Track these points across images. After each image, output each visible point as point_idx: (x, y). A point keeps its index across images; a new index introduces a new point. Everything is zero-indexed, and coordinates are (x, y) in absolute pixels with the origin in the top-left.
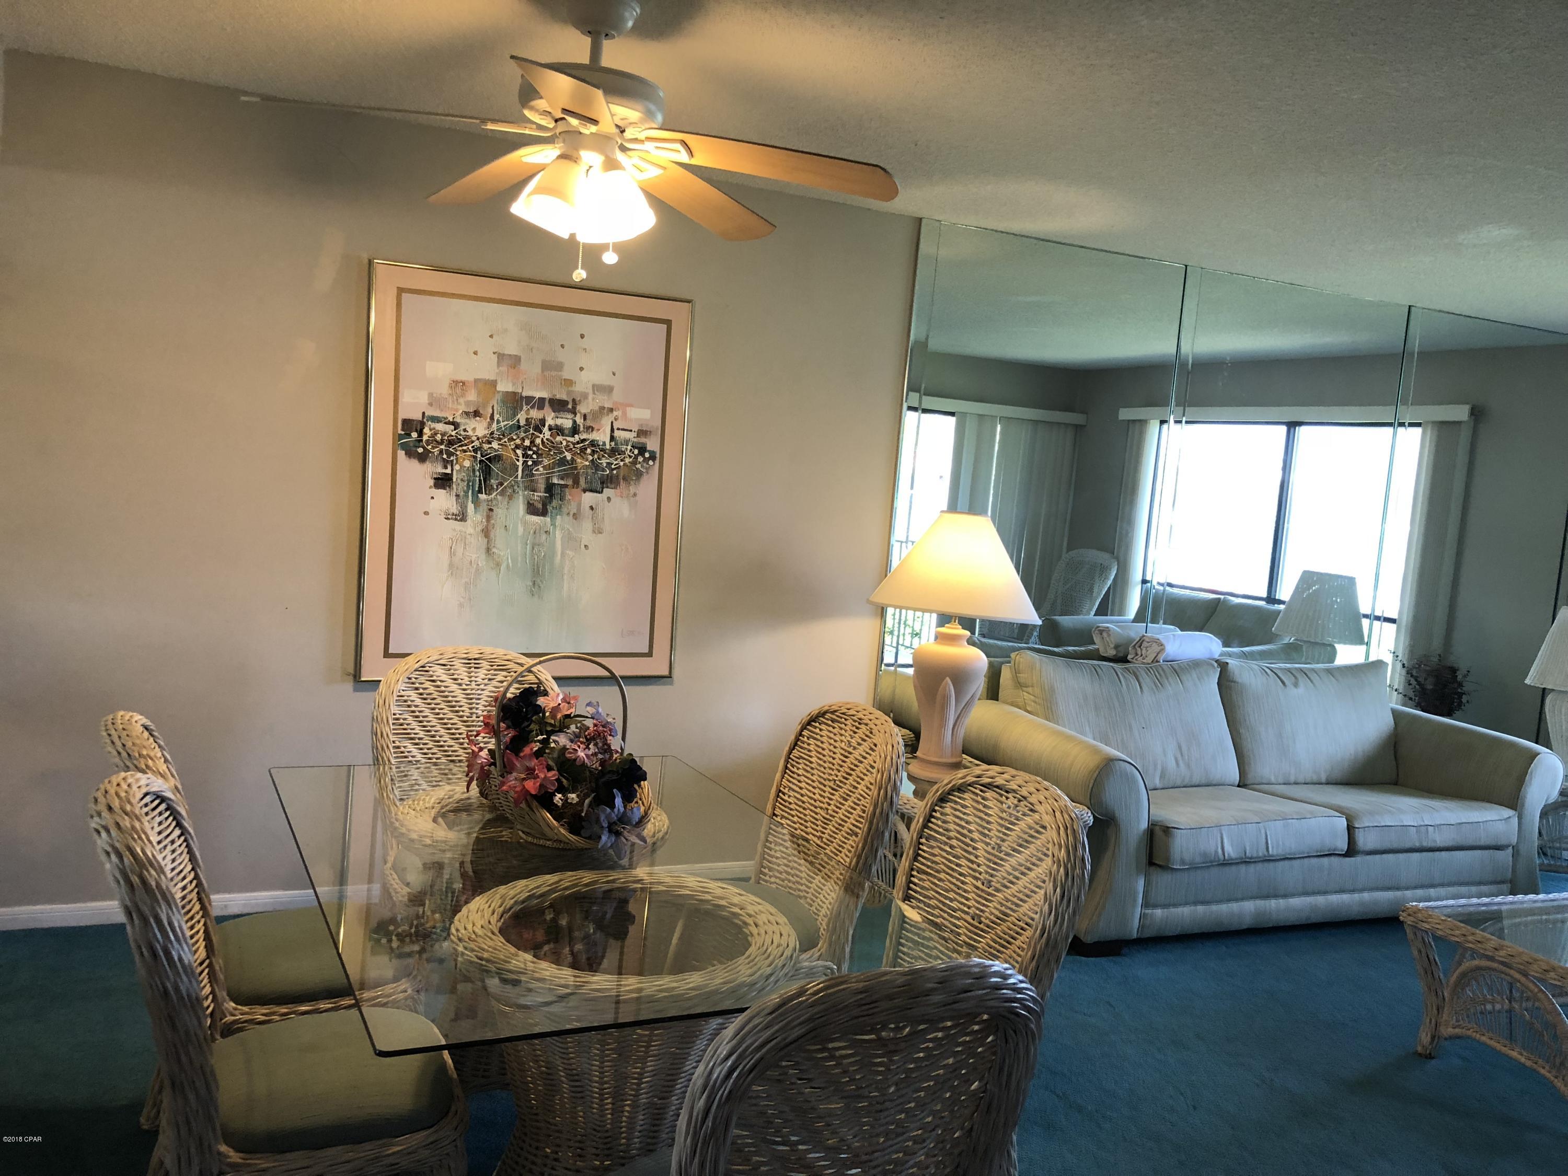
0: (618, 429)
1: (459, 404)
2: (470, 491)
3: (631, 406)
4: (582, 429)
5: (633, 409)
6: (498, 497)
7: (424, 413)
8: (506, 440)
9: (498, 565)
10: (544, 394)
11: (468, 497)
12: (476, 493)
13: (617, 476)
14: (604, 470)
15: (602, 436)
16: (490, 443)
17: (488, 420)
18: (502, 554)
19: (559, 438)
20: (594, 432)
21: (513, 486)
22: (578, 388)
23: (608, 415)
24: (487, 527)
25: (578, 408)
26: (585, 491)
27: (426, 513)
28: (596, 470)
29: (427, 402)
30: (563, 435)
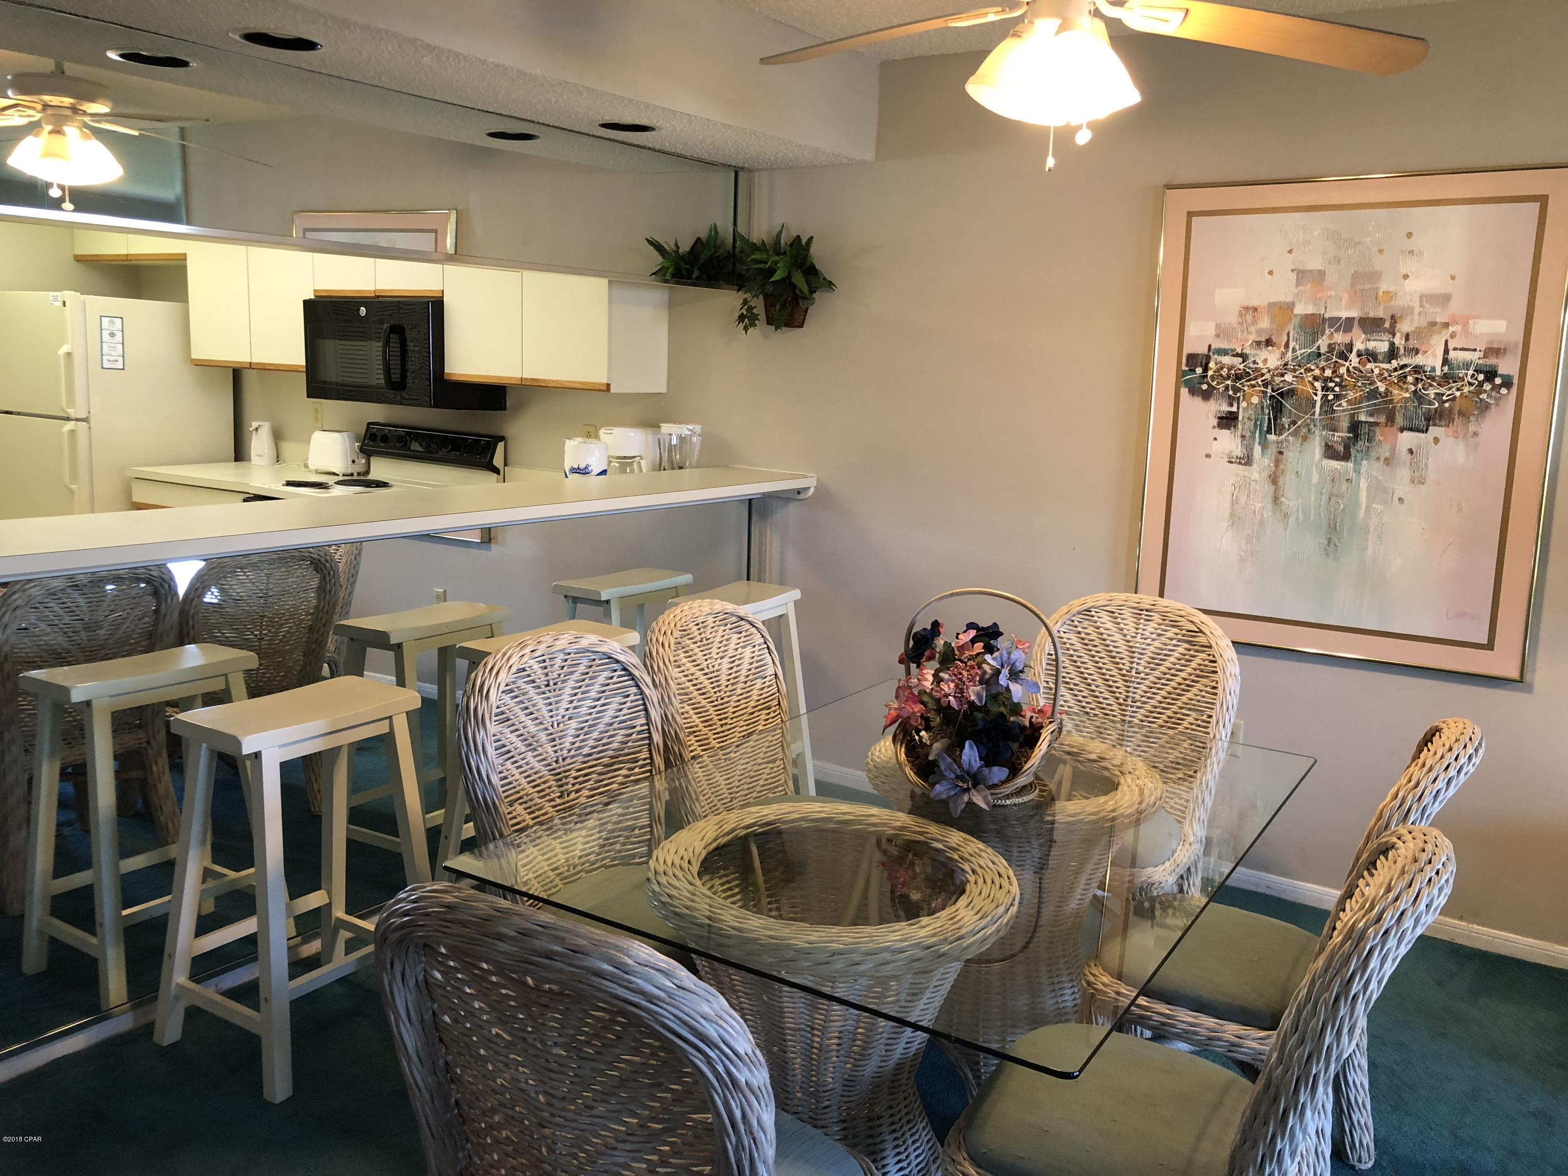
0: (1455, 349)
1: (1250, 333)
2: (1258, 431)
3: (1478, 317)
4: (1402, 351)
5: (1479, 321)
6: (1290, 438)
7: (1210, 346)
8: (1302, 371)
9: (1286, 516)
10: (1354, 314)
11: (1254, 438)
12: (1263, 433)
13: (1450, 410)
14: (1430, 403)
15: (1432, 360)
16: (1282, 375)
17: (1282, 349)
18: (1291, 504)
19: (1370, 366)
20: (1420, 355)
21: (1308, 425)
22: (1400, 302)
23: (1440, 333)
24: (1275, 473)
25: (1398, 326)
26: (1402, 430)
27: (1208, 456)
28: (1420, 403)
29: (1214, 333)
30: (1375, 361)
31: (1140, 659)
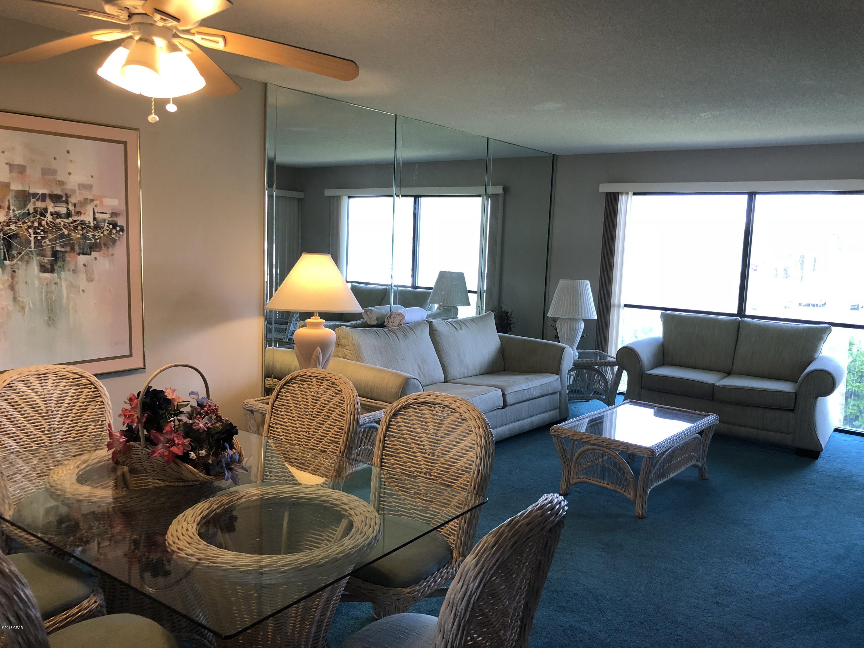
0: (98, 213)
3: (106, 197)
4: (73, 213)
5: (106, 199)
6: (18, 262)
8: (20, 223)
9: (23, 308)
10: (45, 191)
13: (100, 243)
14: (90, 240)
15: (88, 218)
16: (9, 225)
17: (6, 210)
18: (25, 300)
19: (58, 220)
20: (82, 215)
21: (28, 254)
22: (68, 187)
23: (90, 204)
24: (12, 283)
25: (70, 199)
26: (79, 254)
28: (86, 240)
30: (61, 219)
31: (50, 404)
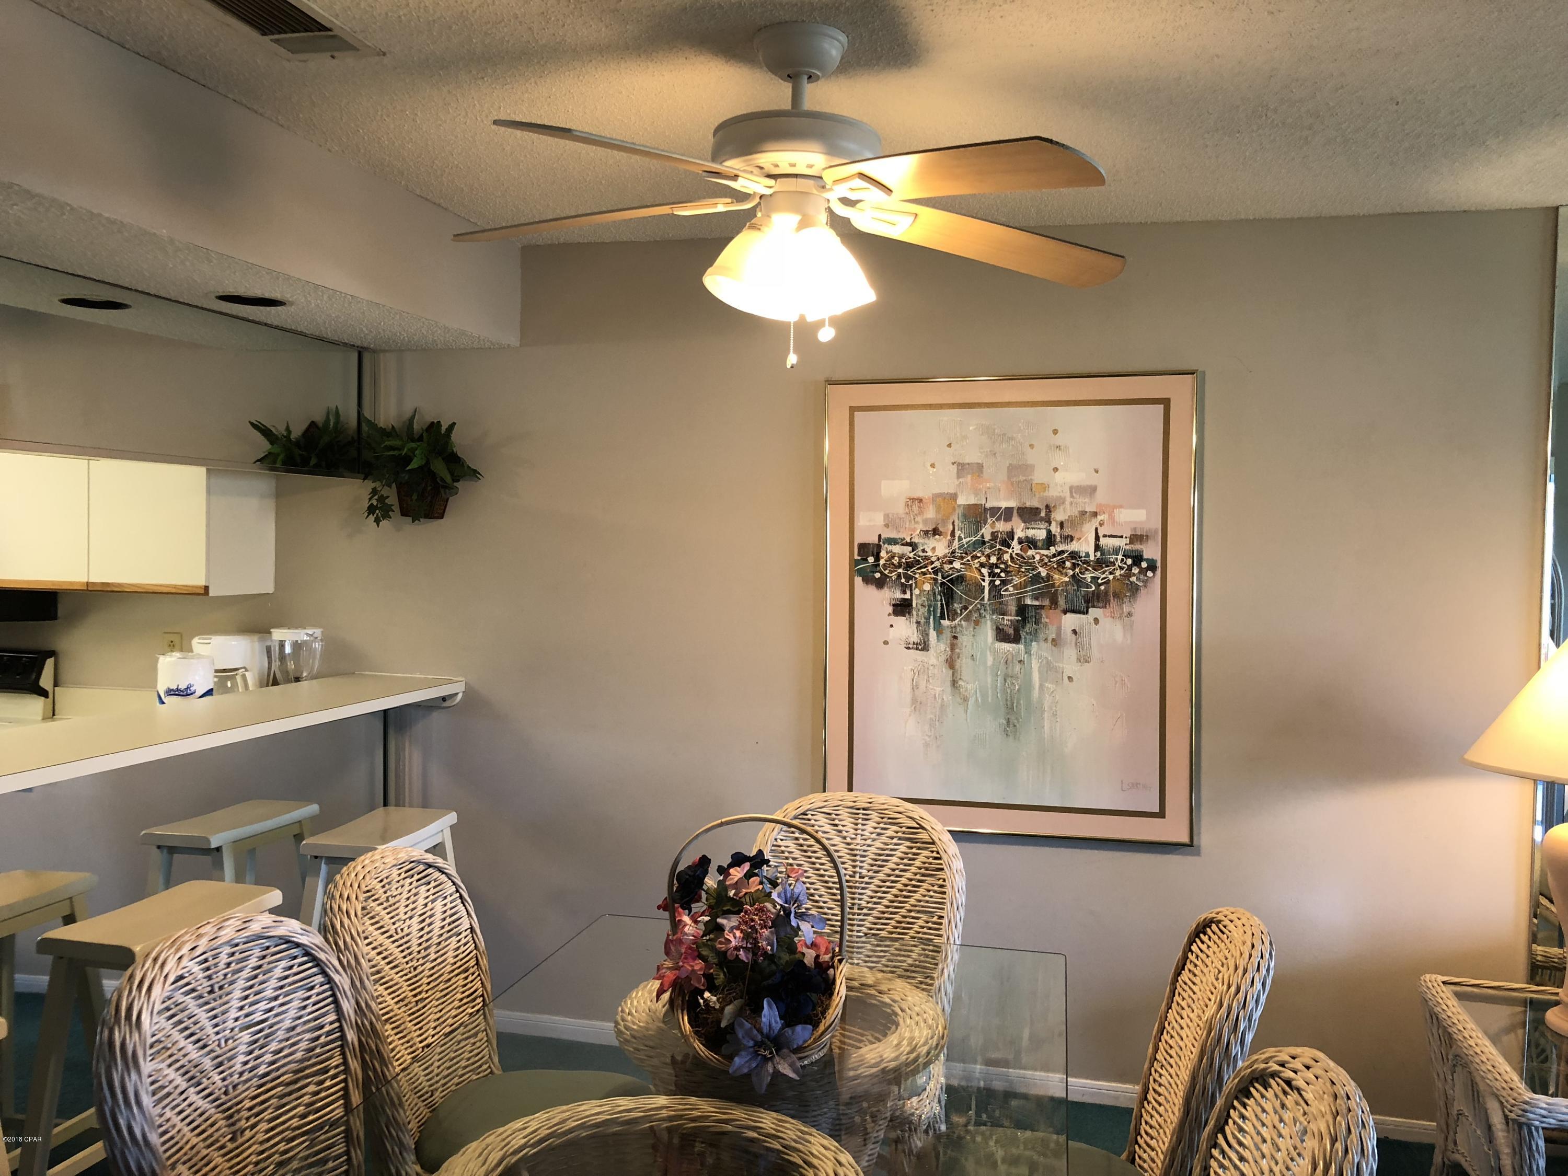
0: (1105, 536)
1: (917, 523)
2: (932, 617)
3: (1121, 507)
4: (1058, 539)
5: (1122, 510)
6: (963, 622)
7: (880, 536)
8: (969, 558)
9: (965, 700)
10: (1012, 504)
11: (929, 623)
12: (937, 618)
14: (1088, 586)
15: (1085, 546)
16: (951, 563)
17: (949, 537)
18: (969, 687)
19: (1031, 552)
20: (1074, 542)
21: (979, 610)
22: (1053, 493)
23: (1090, 521)
24: (951, 657)
25: (1053, 515)
26: (1065, 612)
27: (886, 643)
28: (1079, 586)
29: (883, 523)
30: (1035, 548)
31: (862, 862)
